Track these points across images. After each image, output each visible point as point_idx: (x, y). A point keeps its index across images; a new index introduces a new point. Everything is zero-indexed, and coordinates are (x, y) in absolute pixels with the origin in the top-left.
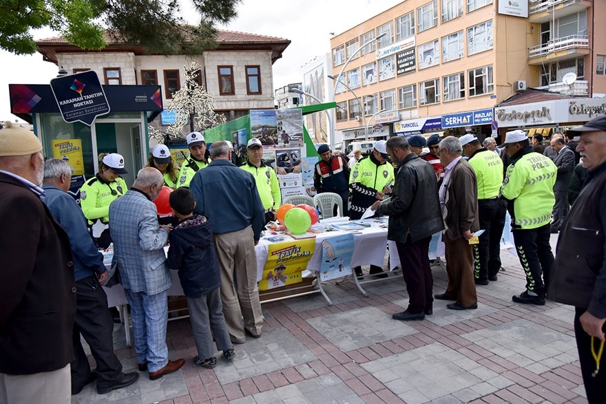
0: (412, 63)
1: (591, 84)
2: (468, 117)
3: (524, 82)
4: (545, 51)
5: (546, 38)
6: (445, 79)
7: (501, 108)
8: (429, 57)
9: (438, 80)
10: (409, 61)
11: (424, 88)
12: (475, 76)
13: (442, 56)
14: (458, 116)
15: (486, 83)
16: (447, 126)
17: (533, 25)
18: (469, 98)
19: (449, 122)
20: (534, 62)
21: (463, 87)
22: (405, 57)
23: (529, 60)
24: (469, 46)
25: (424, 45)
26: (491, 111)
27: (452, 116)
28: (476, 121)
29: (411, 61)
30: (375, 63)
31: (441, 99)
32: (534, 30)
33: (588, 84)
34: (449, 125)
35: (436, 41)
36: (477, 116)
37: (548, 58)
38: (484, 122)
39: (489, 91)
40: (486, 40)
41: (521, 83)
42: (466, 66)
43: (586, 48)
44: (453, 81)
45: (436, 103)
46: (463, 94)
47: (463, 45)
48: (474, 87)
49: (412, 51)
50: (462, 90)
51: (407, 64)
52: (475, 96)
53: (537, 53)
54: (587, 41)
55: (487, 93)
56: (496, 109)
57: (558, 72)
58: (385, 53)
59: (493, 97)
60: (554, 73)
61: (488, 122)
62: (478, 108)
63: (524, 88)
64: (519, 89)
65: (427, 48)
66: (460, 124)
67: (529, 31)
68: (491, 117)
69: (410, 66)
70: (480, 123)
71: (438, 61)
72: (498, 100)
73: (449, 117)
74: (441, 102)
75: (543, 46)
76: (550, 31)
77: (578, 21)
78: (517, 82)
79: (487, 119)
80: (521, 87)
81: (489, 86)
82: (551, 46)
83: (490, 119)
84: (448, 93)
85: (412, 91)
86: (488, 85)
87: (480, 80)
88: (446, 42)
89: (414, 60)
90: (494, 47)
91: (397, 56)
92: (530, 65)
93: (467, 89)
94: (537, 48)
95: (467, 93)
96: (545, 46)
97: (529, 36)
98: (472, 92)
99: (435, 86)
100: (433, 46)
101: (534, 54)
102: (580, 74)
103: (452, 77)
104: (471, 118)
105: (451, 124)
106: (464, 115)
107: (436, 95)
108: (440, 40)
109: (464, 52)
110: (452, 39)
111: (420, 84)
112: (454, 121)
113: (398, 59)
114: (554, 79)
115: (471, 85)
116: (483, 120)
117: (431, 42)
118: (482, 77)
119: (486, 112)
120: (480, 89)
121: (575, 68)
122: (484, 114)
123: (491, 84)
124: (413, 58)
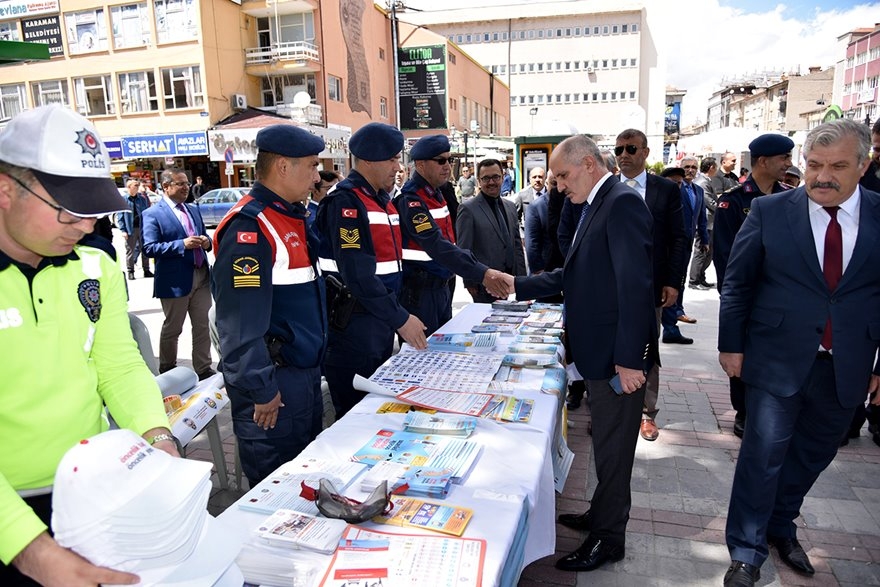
0: (54, 40)
1: (325, 111)
2: (168, 142)
3: (244, 98)
4: (268, 57)
5: (265, 41)
6: (121, 77)
7: (218, 132)
8: (86, 35)
9: (108, 77)
10: (48, 37)
11: (82, 88)
12: (173, 79)
13: (113, 38)
14: (151, 139)
15: (190, 90)
16: (131, 155)
17: (247, 19)
18: (166, 114)
19: (135, 148)
20: (255, 71)
21: (153, 92)
22: (40, 28)
23: (246, 66)
24: (159, 29)
25: (78, 13)
26: (203, 135)
27: (140, 139)
28: (181, 148)
29: (53, 36)
31: (116, 110)
32: (249, 26)
33: (322, 111)
34: (136, 154)
35: (99, 11)
36: (181, 141)
37: (273, 67)
38: (193, 151)
39: (197, 104)
40: (186, 25)
41: (240, 99)
42: (157, 61)
43: (314, 62)
44: (134, 82)
45: (107, 115)
46: (154, 104)
47: (148, 25)
48: (173, 96)
49: (54, 21)
50: (153, 98)
51: (45, 42)
52: (175, 109)
53: (256, 58)
54: (316, 53)
55: (194, 107)
56: (211, 133)
57: (286, 90)
59: (202, 113)
60: (279, 91)
61: (199, 151)
62: (183, 130)
63: (245, 106)
64: (239, 106)
65: (83, 19)
66: (154, 153)
67: (243, 24)
68: (203, 144)
69: (51, 45)
70: (187, 152)
71: (106, 46)
72: (211, 118)
73: (133, 139)
74: (118, 114)
75: (264, 50)
76: (270, 31)
77: (304, 24)
78: (235, 96)
79: (197, 148)
80: (241, 104)
81: (196, 98)
82: (273, 52)
83: (203, 147)
84: (129, 100)
85: (60, 90)
86: (194, 95)
87: (180, 86)
88: (117, 16)
89: (59, 37)
90: (200, 38)
91: (23, 24)
92: (249, 76)
93: (160, 97)
94: (256, 51)
95: (161, 104)
96: (267, 50)
97: (243, 31)
98: (169, 103)
99: (103, 86)
100: (92, 18)
101: (252, 59)
102: (311, 91)
103: (135, 75)
104: (172, 144)
105: (139, 151)
106: (159, 139)
107: (107, 103)
108: (106, 10)
109: (151, 37)
110: (129, 13)
111: (76, 80)
112: (144, 149)
113: (25, 30)
114: (280, 98)
115: (168, 92)
116: (191, 148)
117: (88, 11)
118: (182, 82)
119: (195, 136)
120: (182, 100)
121: (306, 87)
122: (192, 139)
123: (199, 94)
124: (55, 31)
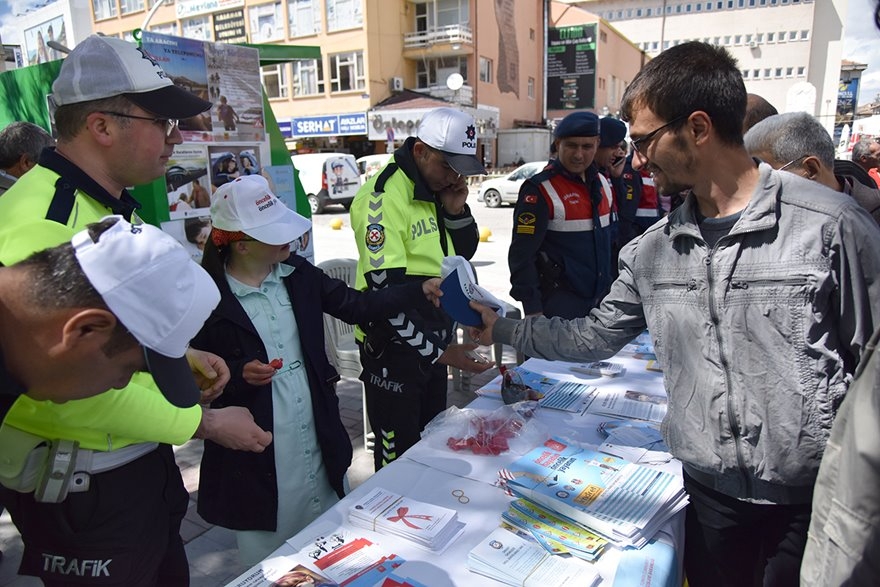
0: (239, 31)
1: (475, 92)
2: (332, 122)
3: (401, 80)
4: (424, 41)
5: (422, 26)
6: (294, 63)
7: (378, 113)
8: (267, 26)
9: (283, 64)
10: (235, 28)
12: (338, 64)
13: (289, 28)
14: (317, 120)
15: (354, 75)
16: (300, 134)
17: (407, 5)
18: (332, 96)
19: (303, 127)
20: (411, 54)
21: (321, 77)
22: (228, 21)
23: (404, 50)
24: (329, 17)
25: (260, 6)
26: (363, 116)
27: (308, 120)
28: (343, 128)
29: (237, 28)
30: (175, 25)
31: (289, 94)
32: (408, 11)
33: (473, 92)
34: (303, 133)
35: (278, 3)
36: (344, 122)
37: (429, 51)
38: (354, 131)
39: (359, 87)
40: (353, 13)
41: (398, 81)
43: (468, 44)
44: (305, 68)
45: (281, 98)
46: (321, 88)
47: (320, 15)
48: (338, 80)
49: (240, 14)
50: (321, 82)
51: (232, 33)
52: (339, 92)
53: (413, 43)
54: (470, 35)
55: (357, 90)
56: (371, 114)
57: (439, 72)
58: (192, 9)
59: (364, 95)
60: (433, 73)
61: (359, 131)
62: (346, 112)
63: (401, 89)
64: (396, 88)
65: (265, 11)
66: (319, 132)
67: (403, 10)
68: (363, 124)
69: (237, 36)
70: (349, 131)
71: (282, 35)
72: (371, 101)
73: (302, 120)
74: (290, 97)
75: (421, 35)
76: (427, 16)
77: (459, 8)
78: (393, 80)
79: (358, 128)
80: (398, 86)
81: (359, 81)
82: (430, 35)
83: (363, 127)
84: (299, 84)
86: (357, 78)
87: (345, 70)
88: (293, 7)
89: (243, 28)
90: (364, 25)
91: (214, 17)
92: (407, 59)
93: (327, 81)
94: (414, 36)
95: (327, 88)
96: (424, 34)
97: (403, 17)
98: (334, 86)
99: (278, 72)
100: (271, 10)
101: (410, 43)
102: (464, 73)
103: (306, 61)
104: (336, 125)
105: (306, 131)
106: (324, 119)
107: (281, 86)
108: (283, 2)
109: (321, 26)
110: (303, 4)
112: (311, 129)
113: (216, 23)
114: (433, 80)
115: (334, 76)
116: (352, 128)
117: (268, 4)
118: (347, 66)
119: (356, 117)
120: (346, 84)
121: (458, 69)
122: (353, 119)
123: (361, 78)
124: (240, 23)
